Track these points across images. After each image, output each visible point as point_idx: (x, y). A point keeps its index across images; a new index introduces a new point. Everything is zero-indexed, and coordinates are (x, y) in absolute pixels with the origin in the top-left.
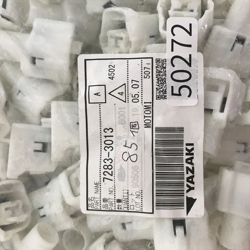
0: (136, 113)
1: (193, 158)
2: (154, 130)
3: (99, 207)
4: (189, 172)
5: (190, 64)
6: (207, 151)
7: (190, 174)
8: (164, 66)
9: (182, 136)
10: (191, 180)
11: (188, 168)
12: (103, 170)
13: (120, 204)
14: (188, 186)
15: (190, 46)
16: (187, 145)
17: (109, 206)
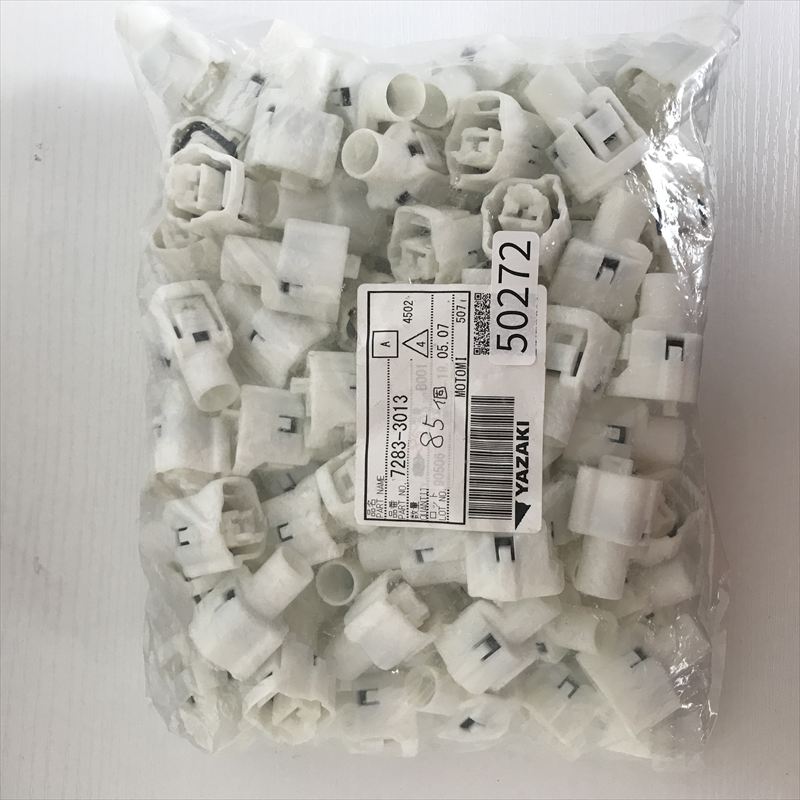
0: (443, 373)
1: (527, 444)
2: (470, 400)
3: (383, 515)
4: (520, 464)
5: (526, 303)
6: (549, 434)
7: (522, 468)
8: (487, 304)
9: (512, 410)
10: (522, 476)
11: (519, 459)
12: (391, 459)
13: (416, 510)
14: (518, 485)
15: (527, 275)
16: (519, 424)
17: (399, 514)
